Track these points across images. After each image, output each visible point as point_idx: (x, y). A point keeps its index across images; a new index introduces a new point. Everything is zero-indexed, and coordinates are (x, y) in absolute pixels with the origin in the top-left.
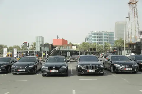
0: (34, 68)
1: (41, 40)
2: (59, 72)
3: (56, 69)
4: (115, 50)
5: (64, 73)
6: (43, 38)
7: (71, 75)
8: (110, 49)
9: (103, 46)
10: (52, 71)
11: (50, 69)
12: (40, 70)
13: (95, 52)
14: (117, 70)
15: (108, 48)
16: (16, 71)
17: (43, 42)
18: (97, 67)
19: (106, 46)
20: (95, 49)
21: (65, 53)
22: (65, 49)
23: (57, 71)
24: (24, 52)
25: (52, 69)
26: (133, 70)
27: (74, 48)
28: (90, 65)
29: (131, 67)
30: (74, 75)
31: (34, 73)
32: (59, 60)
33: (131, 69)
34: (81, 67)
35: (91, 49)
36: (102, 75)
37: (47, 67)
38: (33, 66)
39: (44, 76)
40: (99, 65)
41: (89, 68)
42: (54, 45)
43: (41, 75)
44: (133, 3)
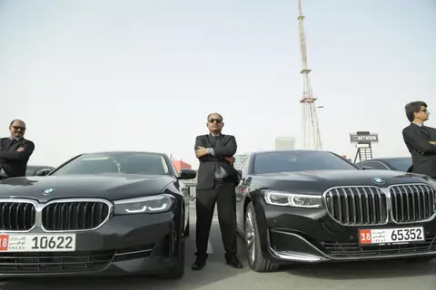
10: (21, 242)
28: (369, 181)
44: (309, 100)
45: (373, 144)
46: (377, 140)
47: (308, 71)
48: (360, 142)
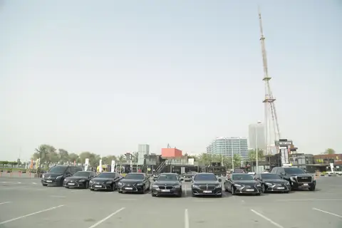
0: (142, 187)
1: (145, 150)
2: (171, 192)
3: (167, 188)
4: (248, 165)
5: (176, 193)
6: (148, 146)
7: (184, 197)
8: (242, 163)
9: (231, 160)
10: (163, 191)
11: (160, 188)
12: (148, 189)
14: (238, 191)
15: (239, 162)
16: (123, 189)
17: (148, 152)
18: (213, 188)
20: (219, 164)
21: (177, 169)
23: (169, 191)
25: (164, 188)
26: (256, 191)
27: (191, 162)
28: (206, 185)
29: (253, 187)
30: (188, 196)
31: (142, 193)
32: (171, 178)
33: (253, 190)
34: (196, 187)
35: (214, 164)
36: (220, 196)
37: (157, 186)
38: (141, 184)
39: (154, 196)
40: (217, 185)
41: (205, 189)
42: (163, 157)
43: (151, 195)
44: (269, 101)
47: (268, 79)
48: (281, 146)
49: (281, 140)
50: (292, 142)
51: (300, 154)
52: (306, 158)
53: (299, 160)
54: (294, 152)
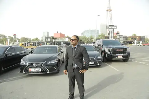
1: (47, 34)
9: (89, 38)
13: (81, 42)
19: (91, 38)
22: (58, 40)
24: (32, 42)
27: (67, 40)
42: (55, 37)
44: (109, 10)
45: (114, 29)
46: (116, 28)
48: (110, 29)
49: (110, 26)
50: (116, 27)
51: (121, 36)
52: (124, 37)
53: (120, 38)
54: (118, 35)
